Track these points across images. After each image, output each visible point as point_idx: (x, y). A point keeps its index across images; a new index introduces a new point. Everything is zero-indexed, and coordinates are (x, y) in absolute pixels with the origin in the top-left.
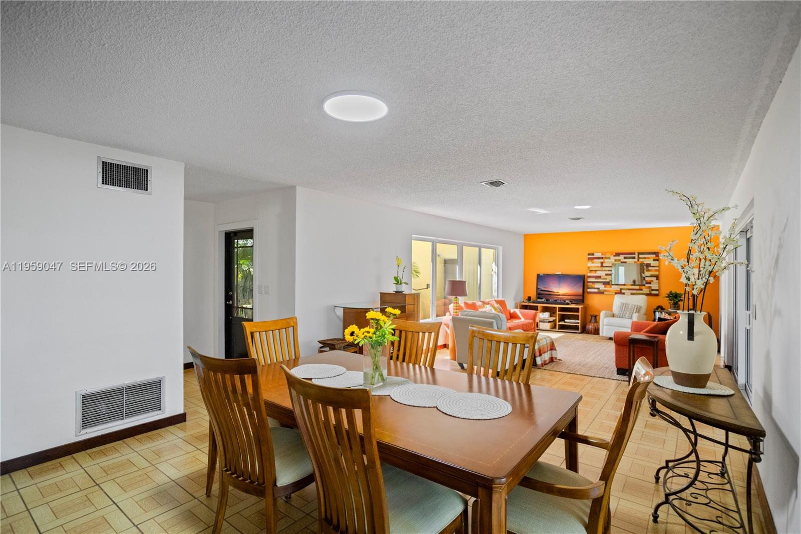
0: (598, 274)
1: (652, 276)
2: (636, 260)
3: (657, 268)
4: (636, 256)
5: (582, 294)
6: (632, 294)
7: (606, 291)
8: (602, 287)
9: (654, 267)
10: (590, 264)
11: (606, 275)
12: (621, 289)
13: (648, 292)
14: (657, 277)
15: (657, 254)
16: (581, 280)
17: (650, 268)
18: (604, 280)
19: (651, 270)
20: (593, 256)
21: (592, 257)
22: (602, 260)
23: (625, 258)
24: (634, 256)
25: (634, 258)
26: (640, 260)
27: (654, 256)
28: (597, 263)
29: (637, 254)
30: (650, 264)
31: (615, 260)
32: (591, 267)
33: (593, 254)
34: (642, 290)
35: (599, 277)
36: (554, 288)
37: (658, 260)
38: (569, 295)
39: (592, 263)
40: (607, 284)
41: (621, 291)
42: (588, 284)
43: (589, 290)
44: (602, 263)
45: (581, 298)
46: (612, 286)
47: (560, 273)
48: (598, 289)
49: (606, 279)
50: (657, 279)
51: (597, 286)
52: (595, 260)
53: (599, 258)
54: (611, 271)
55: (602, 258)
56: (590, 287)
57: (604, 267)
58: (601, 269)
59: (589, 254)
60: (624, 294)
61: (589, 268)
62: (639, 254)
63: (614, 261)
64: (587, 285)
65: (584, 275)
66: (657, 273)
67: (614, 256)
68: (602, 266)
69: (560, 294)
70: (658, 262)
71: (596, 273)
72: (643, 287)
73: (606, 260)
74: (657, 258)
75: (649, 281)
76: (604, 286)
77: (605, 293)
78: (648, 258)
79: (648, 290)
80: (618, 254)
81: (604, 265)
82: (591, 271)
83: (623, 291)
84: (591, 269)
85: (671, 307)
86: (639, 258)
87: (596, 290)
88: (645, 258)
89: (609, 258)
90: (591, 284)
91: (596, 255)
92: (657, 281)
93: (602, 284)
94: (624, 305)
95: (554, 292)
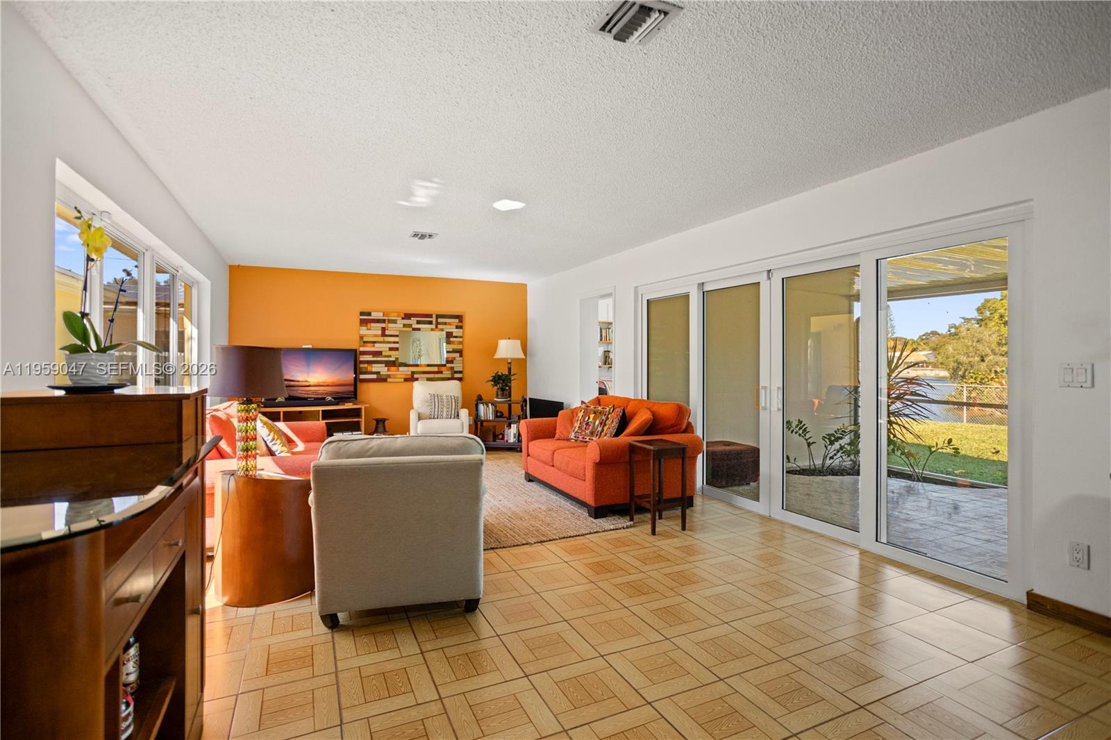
0: (378, 347)
1: (455, 351)
2: (433, 326)
3: (461, 340)
4: (434, 320)
5: (353, 382)
6: (429, 379)
7: (389, 376)
8: (383, 370)
9: (456, 337)
10: (364, 331)
11: (391, 349)
12: (413, 373)
13: (450, 376)
14: (460, 352)
15: (460, 317)
16: (351, 357)
17: (452, 339)
18: (386, 359)
19: (453, 343)
20: (370, 317)
21: (366, 319)
22: (383, 325)
23: (418, 322)
24: (431, 319)
25: (430, 323)
26: (440, 326)
27: (457, 320)
28: (376, 329)
29: (434, 316)
30: (452, 333)
31: (405, 326)
32: (365, 335)
33: (369, 314)
34: (441, 372)
35: (379, 353)
36: (299, 374)
37: (461, 327)
38: (328, 386)
39: (368, 329)
40: (390, 364)
41: (413, 376)
42: (362, 366)
43: (362, 377)
44: (384, 329)
45: (352, 389)
46: (401, 368)
47: (310, 346)
48: (378, 373)
49: (390, 356)
50: (461, 356)
51: (375, 368)
52: (373, 325)
53: (378, 321)
54: (397, 343)
55: (384, 321)
56: (364, 371)
57: (386, 336)
58: (381, 339)
59: (362, 314)
60: (417, 379)
61: (361, 338)
62: (438, 316)
63: (402, 326)
64: (360, 368)
65: (356, 350)
66: (460, 347)
67: (403, 319)
68: (384, 335)
69: (311, 384)
70: (461, 330)
71: (374, 346)
72: (443, 369)
73: (390, 325)
74: (460, 324)
75: (450, 359)
76: (386, 368)
77: (389, 380)
78: (450, 324)
79: (450, 372)
80: (408, 316)
81: (387, 333)
82: (365, 342)
83: (416, 376)
84: (365, 339)
85: (497, 395)
86: (437, 323)
87: (374, 376)
88: (445, 324)
89: (395, 322)
90: (366, 365)
91: (375, 315)
92: (461, 358)
93: (384, 365)
94: (436, 398)
95: (298, 381)
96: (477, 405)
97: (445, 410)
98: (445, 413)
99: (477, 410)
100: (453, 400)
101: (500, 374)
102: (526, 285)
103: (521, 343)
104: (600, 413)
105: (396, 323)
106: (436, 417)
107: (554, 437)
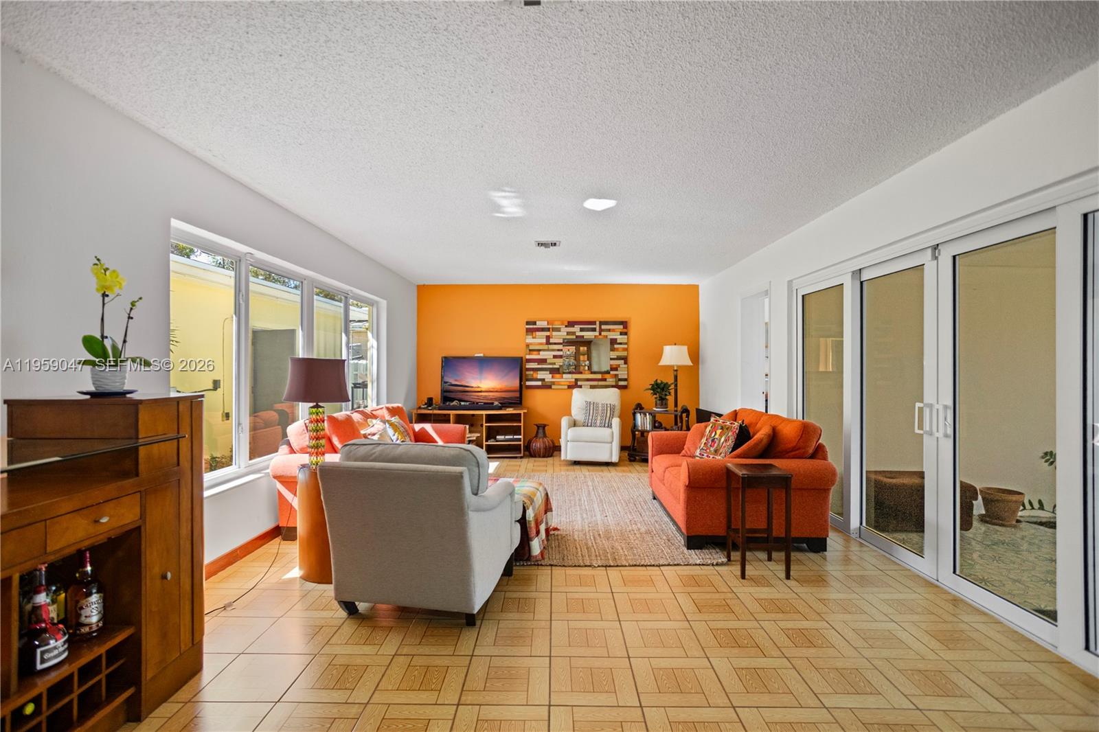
0: (543, 355)
1: (619, 358)
2: (597, 333)
3: (626, 346)
4: (597, 327)
5: (518, 388)
6: (592, 387)
7: (553, 383)
8: (547, 377)
9: (621, 344)
10: (529, 340)
11: (555, 357)
12: (577, 380)
13: (614, 384)
14: (625, 359)
15: (624, 324)
16: (517, 365)
17: (616, 346)
18: (551, 366)
19: (617, 350)
20: (535, 326)
21: (532, 329)
22: (548, 333)
23: (582, 330)
24: (594, 326)
25: (594, 330)
26: (603, 333)
27: (621, 327)
28: (540, 338)
29: (598, 323)
30: (616, 339)
31: (568, 333)
32: (531, 344)
33: (535, 323)
34: (605, 380)
35: (544, 361)
36: (473, 381)
37: (626, 334)
38: (497, 392)
39: (533, 338)
40: (554, 371)
41: (576, 384)
42: (528, 373)
43: (528, 383)
44: (548, 338)
45: (517, 395)
46: (564, 375)
47: (482, 355)
48: (543, 380)
49: (555, 364)
50: (626, 363)
51: (540, 375)
52: (538, 333)
53: (543, 330)
54: (561, 350)
55: (548, 330)
56: (530, 377)
57: (551, 344)
58: (546, 347)
59: (528, 323)
60: (581, 387)
61: (528, 345)
62: (601, 323)
63: (566, 334)
64: (526, 375)
65: (522, 358)
66: (625, 354)
67: (566, 326)
68: (548, 343)
69: (483, 390)
70: (626, 337)
71: (539, 354)
72: (607, 376)
73: (554, 333)
74: (625, 330)
75: (615, 366)
76: (551, 375)
77: (553, 387)
78: (614, 330)
79: (614, 380)
80: (571, 324)
81: (551, 341)
82: (530, 350)
83: (579, 383)
84: (531, 348)
85: (656, 405)
86: (601, 330)
87: (539, 383)
88: (609, 330)
89: (558, 330)
90: (532, 372)
91: (540, 324)
92: (626, 366)
93: (548, 372)
94: (592, 405)
95: (472, 387)
96: (634, 414)
97: (599, 418)
98: (598, 422)
99: (634, 419)
100: (609, 409)
101: (659, 382)
102: (698, 286)
103: (688, 349)
104: (727, 429)
105: (560, 331)
106: (589, 425)
107: (680, 453)
